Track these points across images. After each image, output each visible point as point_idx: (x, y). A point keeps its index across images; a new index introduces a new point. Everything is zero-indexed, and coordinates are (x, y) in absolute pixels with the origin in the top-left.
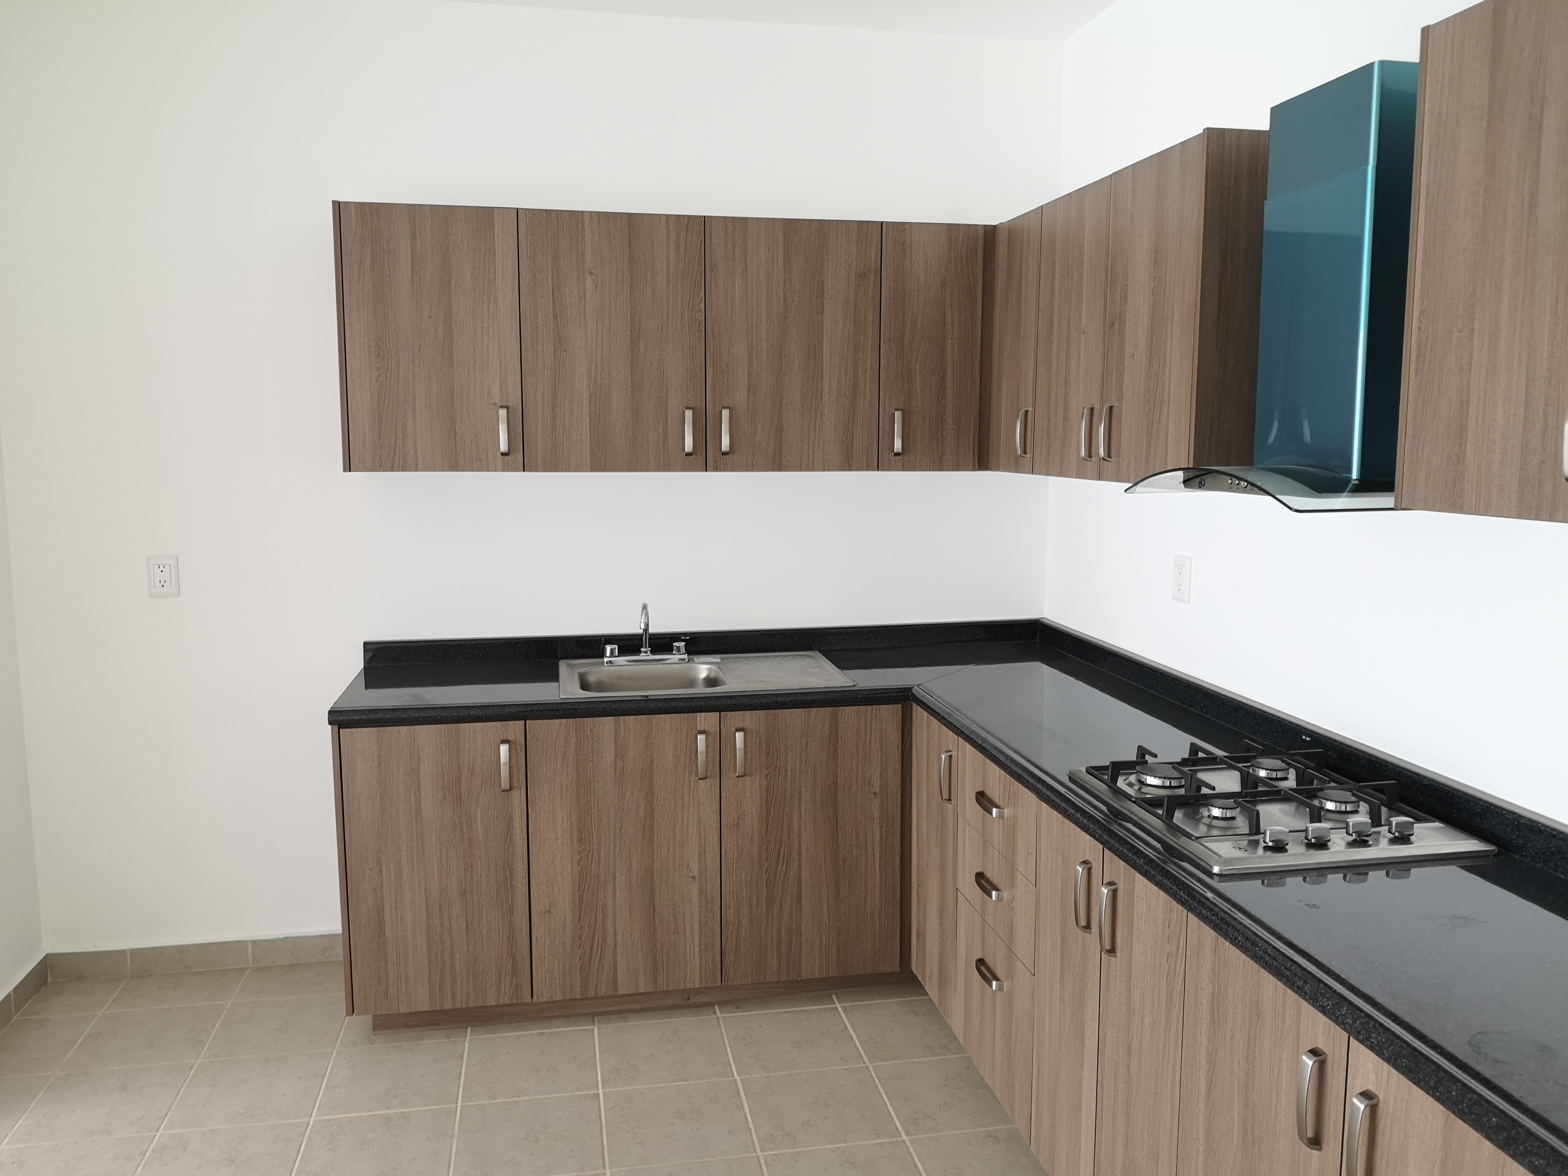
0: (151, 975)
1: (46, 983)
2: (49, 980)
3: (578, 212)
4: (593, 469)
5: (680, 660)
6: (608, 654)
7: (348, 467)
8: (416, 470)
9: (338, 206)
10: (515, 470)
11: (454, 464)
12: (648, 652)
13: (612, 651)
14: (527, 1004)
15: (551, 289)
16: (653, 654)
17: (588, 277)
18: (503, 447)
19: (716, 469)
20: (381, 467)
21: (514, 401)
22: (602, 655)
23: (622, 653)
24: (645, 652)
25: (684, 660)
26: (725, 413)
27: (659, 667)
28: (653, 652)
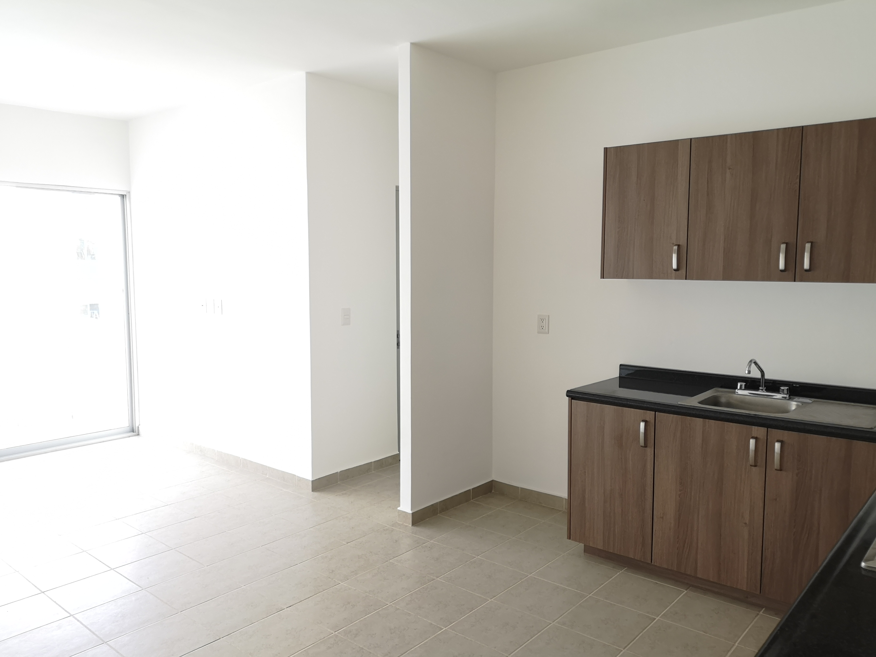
0: (526, 501)
1: (491, 492)
2: (493, 491)
3: (724, 135)
4: (724, 279)
5: (783, 397)
6: (739, 388)
7: (603, 277)
8: (633, 278)
9: (606, 149)
10: (680, 278)
11: (651, 276)
12: (764, 390)
13: (741, 386)
14: (648, 564)
15: (706, 180)
16: (767, 392)
17: (728, 171)
18: (675, 266)
19: (801, 280)
20: (617, 276)
21: (683, 242)
22: (736, 388)
23: (747, 388)
24: (762, 390)
25: (785, 398)
26: (808, 246)
27: (768, 400)
28: (767, 390)
